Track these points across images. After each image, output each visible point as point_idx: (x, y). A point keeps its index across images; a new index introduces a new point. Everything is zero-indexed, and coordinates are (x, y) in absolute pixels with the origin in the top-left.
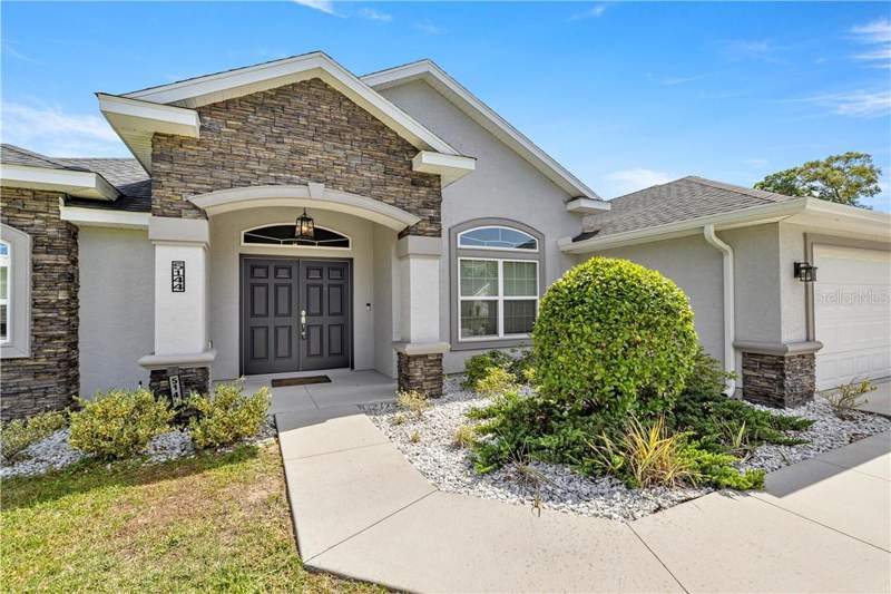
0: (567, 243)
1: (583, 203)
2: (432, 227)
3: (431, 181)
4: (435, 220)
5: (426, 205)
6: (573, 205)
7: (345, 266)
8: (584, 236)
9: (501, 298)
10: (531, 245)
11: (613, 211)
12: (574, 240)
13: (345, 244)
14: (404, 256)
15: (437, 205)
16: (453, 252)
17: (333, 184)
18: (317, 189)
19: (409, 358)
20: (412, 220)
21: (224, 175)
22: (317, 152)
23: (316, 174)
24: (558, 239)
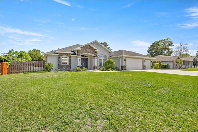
0: (109, 57)
1: (111, 53)
2: (97, 56)
3: (97, 52)
4: (97, 55)
5: (96, 54)
6: (110, 53)
7: (87, 59)
8: (111, 56)
9: (102, 62)
10: (105, 57)
11: (114, 54)
12: (110, 57)
13: (87, 57)
14: (94, 58)
15: (97, 54)
16: (98, 58)
17: (89, 53)
18: (88, 53)
19: (95, 67)
20: (95, 55)
21: (82, 52)
22: (88, 50)
23: (88, 52)
24: (108, 56)
